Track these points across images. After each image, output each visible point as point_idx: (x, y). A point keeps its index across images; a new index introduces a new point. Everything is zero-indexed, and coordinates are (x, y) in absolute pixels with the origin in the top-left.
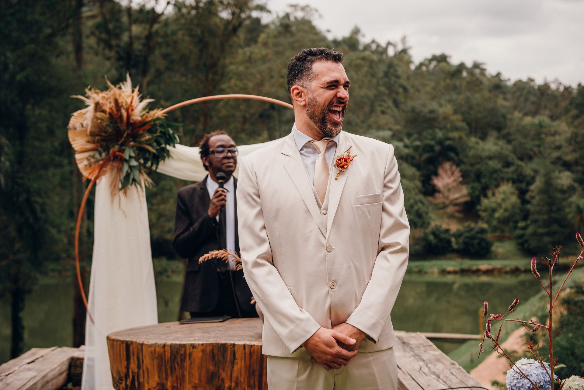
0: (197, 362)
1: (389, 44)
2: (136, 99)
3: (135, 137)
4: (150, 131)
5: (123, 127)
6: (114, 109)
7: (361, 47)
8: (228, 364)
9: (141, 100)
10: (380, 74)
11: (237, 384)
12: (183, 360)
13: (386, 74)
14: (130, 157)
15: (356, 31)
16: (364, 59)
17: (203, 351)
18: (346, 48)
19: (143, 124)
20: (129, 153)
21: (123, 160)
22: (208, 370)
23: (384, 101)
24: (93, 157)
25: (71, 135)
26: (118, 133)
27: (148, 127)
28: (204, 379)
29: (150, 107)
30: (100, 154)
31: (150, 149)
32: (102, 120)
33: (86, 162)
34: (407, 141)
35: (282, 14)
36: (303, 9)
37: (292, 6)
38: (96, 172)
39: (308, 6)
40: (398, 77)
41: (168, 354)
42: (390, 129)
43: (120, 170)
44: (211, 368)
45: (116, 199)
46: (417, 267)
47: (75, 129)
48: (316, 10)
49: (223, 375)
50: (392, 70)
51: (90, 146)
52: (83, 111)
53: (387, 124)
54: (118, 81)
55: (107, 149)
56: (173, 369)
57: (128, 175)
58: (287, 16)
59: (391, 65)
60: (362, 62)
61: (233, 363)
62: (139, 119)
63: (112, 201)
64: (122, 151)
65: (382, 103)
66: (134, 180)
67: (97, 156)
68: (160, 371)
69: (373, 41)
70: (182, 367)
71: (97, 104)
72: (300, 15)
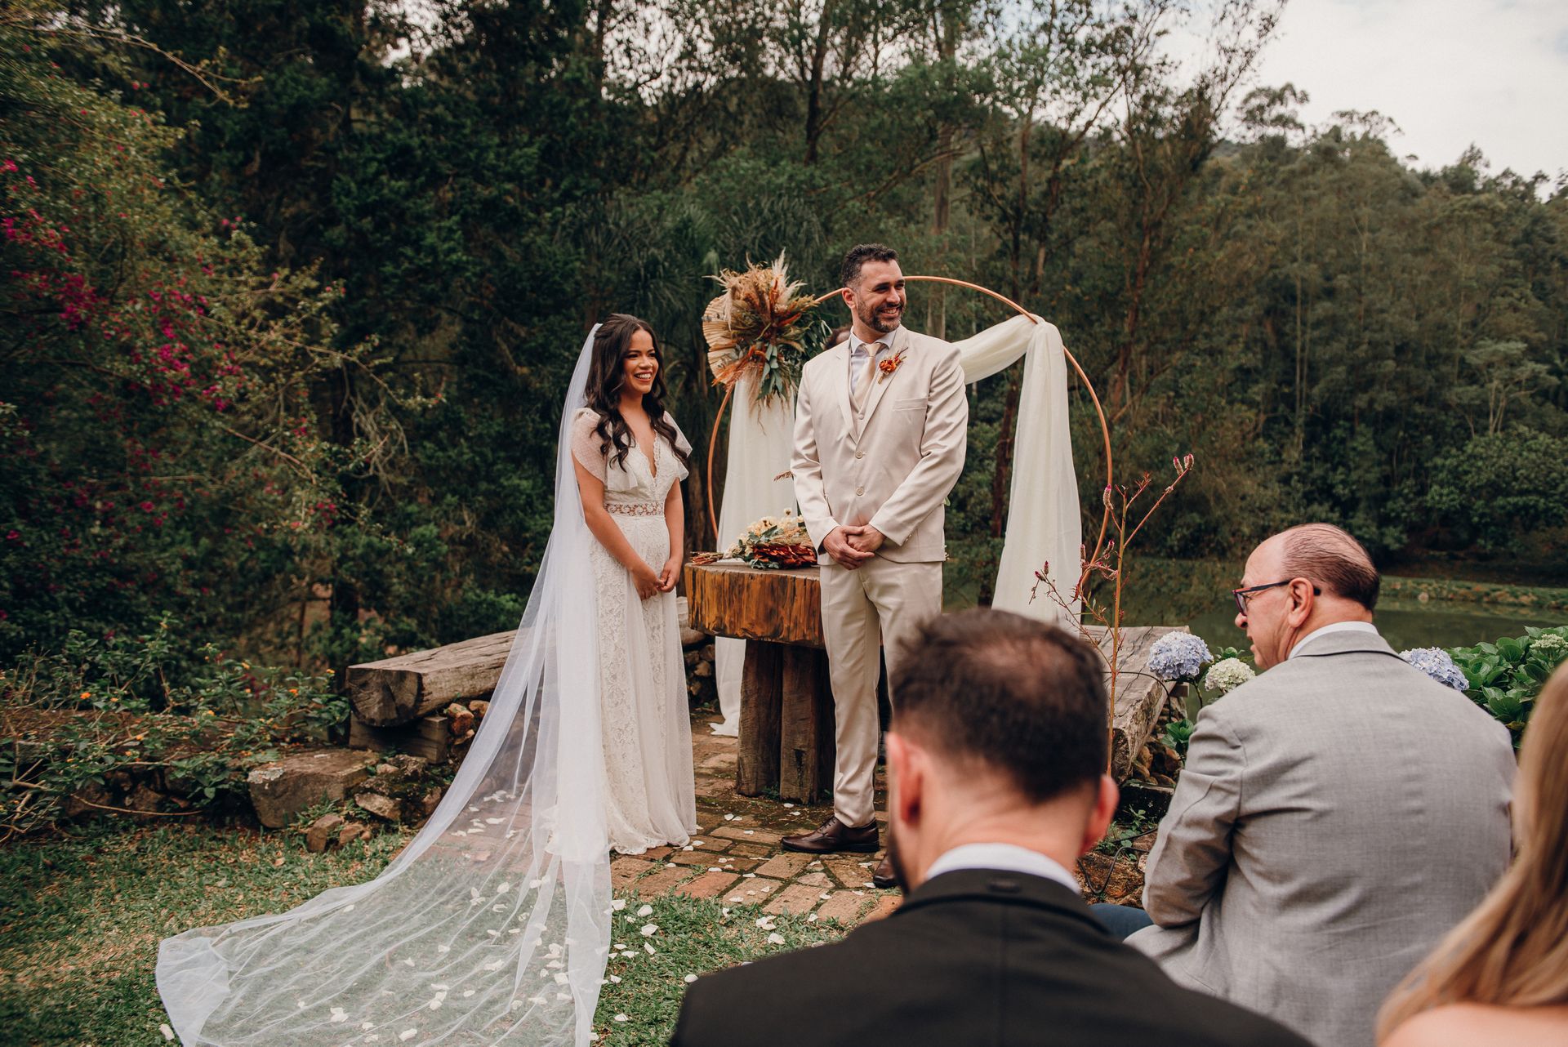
0: (755, 595)
1: (1541, 177)
2: (782, 281)
3: (780, 331)
4: (799, 324)
5: (766, 318)
6: (754, 295)
7: (1479, 186)
8: (788, 601)
9: (789, 282)
10: (1512, 236)
11: (796, 625)
12: (741, 592)
13: (1527, 236)
14: (772, 357)
15: (1474, 155)
16: (1476, 207)
17: (762, 583)
18: (1446, 188)
19: (790, 314)
20: (772, 350)
21: (764, 361)
22: (766, 606)
23: (1514, 286)
24: (727, 355)
25: (705, 328)
26: (760, 325)
27: (796, 319)
28: (761, 616)
29: (802, 292)
30: (737, 352)
31: (797, 346)
32: (741, 308)
33: (720, 362)
34: (1558, 361)
35: (1323, 130)
36: (1364, 119)
37: (1343, 115)
38: (731, 375)
39: (1374, 113)
40: (1551, 241)
41: (727, 584)
42: (1525, 339)
43: (761, 373)
44: (770, 603)
45: (756, 412)
46: (1554, 597)
47: (709, 320)
48: (1391, 120)
49: (783, 613)
50: (1538, 228)
51: (726, 342)
52: (721, 298)
53: (1518, 329)
54: (764, 259)
55: (745, 346)
56: (731, 602)
57: (768, 382)
58: (1336, 132)
59: (1538, 219)
60: (1474, 214)
61: (793, 600)
62: (785, 307)
63: (751, 412)
64: (765, 349)
65: (1510, 289)
66: (775, 388)
67: (734, 355)
68: (719, 603)
69: (1506, 174)
70: (740, 600)
71: (734, 289)
72: (1359, 130)
